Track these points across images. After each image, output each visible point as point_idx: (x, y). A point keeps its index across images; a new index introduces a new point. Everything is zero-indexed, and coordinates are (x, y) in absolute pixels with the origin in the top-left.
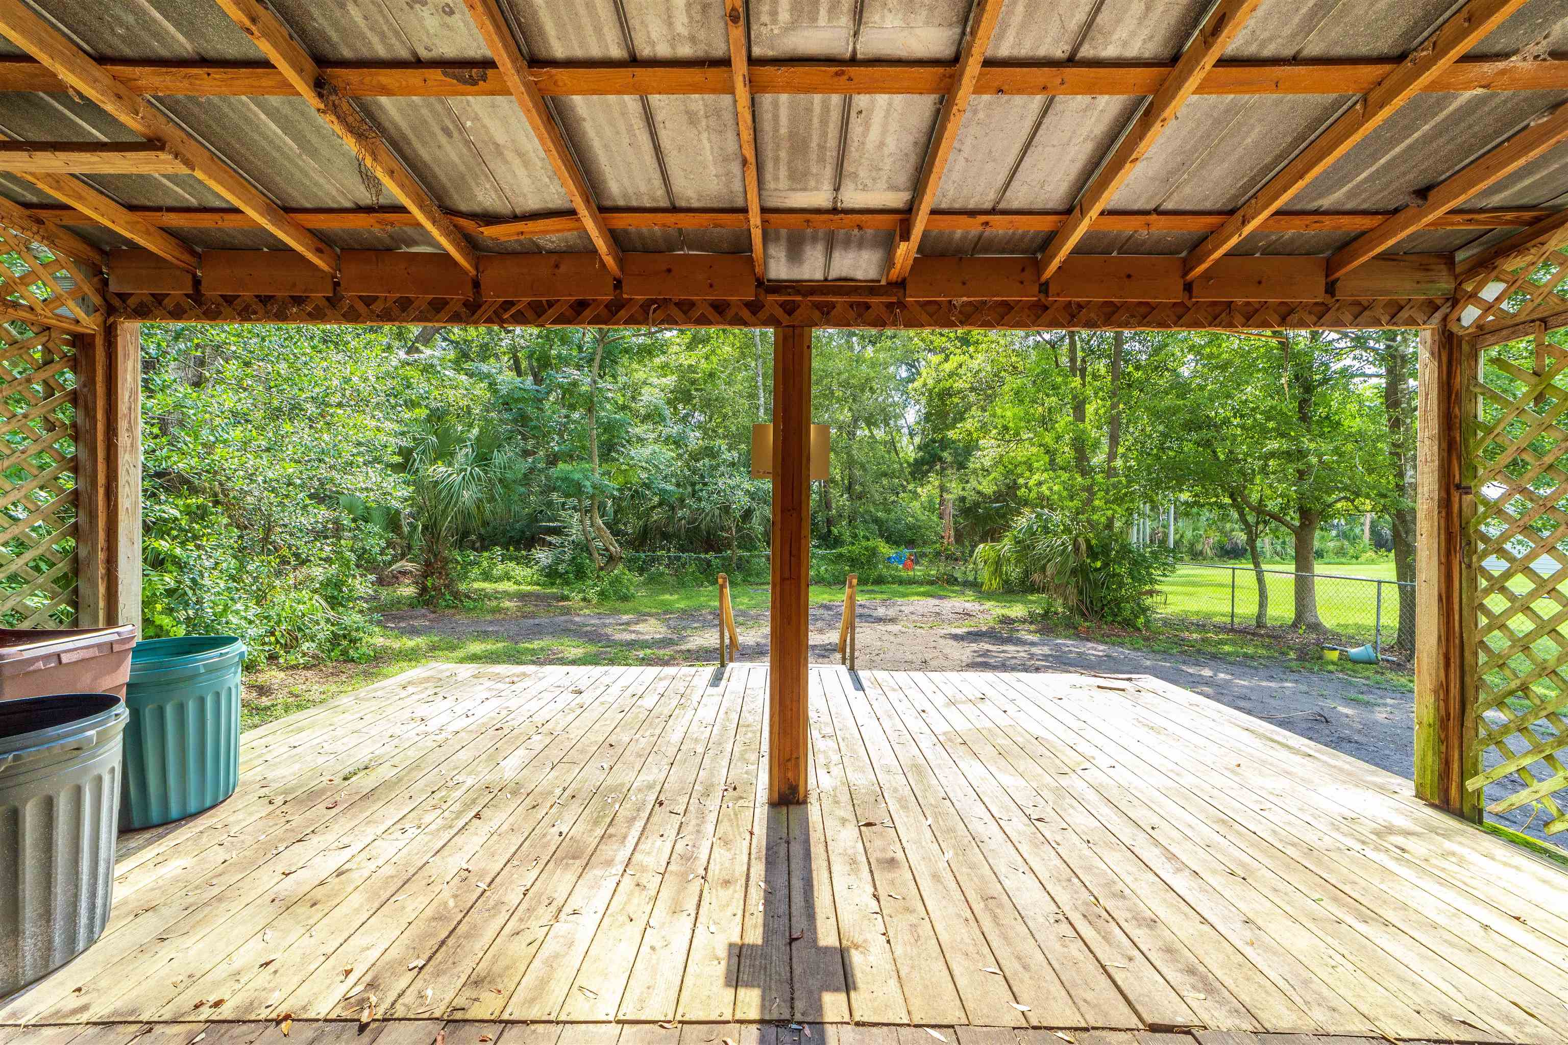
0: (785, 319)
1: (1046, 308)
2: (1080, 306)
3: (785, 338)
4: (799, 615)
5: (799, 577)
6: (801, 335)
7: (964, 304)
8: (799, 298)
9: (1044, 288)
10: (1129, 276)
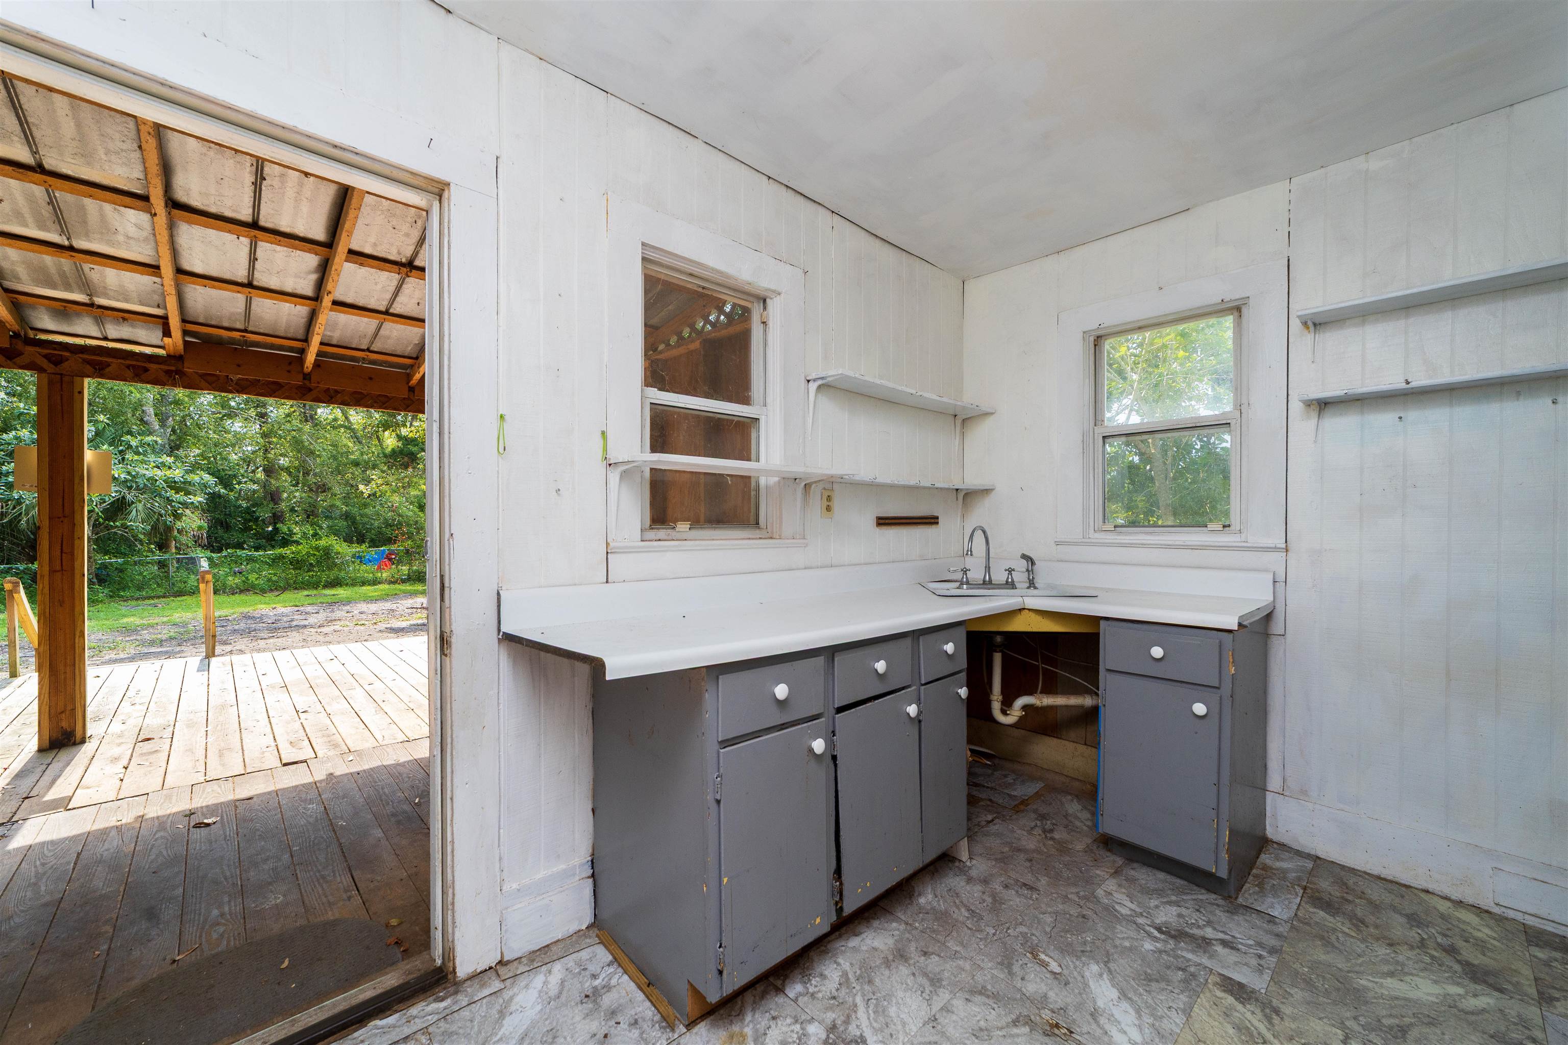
0: (50, 368)
1: (310, 390)
2: (337, 392)
3: (51, 383)
4: (73, 598)
5: (73, 569)
6: (72, 383)
7: (240, 379)
8: (67, 354)
9: (307, 376)
10: (371, 379)
